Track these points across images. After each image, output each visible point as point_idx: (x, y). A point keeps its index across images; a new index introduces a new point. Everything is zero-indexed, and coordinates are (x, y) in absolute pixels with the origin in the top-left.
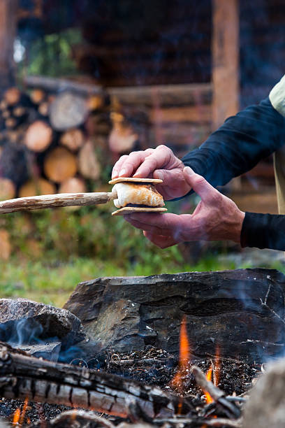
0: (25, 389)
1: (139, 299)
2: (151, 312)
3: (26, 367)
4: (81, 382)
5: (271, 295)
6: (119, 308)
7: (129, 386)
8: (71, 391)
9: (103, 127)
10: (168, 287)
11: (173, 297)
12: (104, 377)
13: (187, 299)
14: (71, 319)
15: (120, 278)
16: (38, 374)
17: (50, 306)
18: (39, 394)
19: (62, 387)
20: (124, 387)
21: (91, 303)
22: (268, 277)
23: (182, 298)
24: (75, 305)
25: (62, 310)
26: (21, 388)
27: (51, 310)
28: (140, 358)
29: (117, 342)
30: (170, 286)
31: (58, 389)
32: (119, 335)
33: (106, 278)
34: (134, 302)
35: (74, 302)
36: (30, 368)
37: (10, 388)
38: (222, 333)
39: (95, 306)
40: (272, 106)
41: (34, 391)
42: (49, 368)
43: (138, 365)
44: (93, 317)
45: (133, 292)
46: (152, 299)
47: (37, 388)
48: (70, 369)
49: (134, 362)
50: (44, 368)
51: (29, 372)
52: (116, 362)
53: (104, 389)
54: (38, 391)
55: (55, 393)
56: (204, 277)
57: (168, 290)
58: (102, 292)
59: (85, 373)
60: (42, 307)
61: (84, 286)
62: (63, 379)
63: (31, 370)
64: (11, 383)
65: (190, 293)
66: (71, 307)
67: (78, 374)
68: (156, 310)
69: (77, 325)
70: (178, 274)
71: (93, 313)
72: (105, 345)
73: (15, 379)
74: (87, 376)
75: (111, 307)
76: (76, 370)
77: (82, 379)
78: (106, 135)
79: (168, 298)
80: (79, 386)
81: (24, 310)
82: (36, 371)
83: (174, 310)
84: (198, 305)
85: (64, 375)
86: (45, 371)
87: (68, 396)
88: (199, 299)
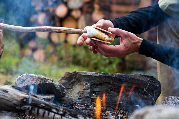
0: (35, 112)
1: (91, 81)
2: (96, 88)
3: (36, 103)
4: (59, 112)
5: (149, 87)
6: (82, 85)
7: (80, 116)
8: (54, 115)
9: (90, 10)
10: (104, 78)
11: (106, 83)
12: (69, 111)
13: (112, 84)
14: (60, 86)
15: (84, 72)
16: (40, 106)
17: (52, 80)
18: (40, 115)
19: (50, 113)
20: (77, 116)
21: (70, 81)
22: (149, 79)
23: (110, 83)
24: (63, 81)
25: (57, 82)
26: (33, 111)
27: (52, 81)
28: (88, 107)
29: (79, 99)
30: (105, 78)
31: (49, 114)
32: (80, 96)
33: (78, 71)
34: (89, 83)
35: (63, 80)
36: (37, 103)
37: (28, 111)
38: (125, 100)
39: (72, 82)
40: (159, 6)
41: (38, 114)
42: (46, 104)
43: (87, 109)
44: (70, 87)
45: (89, 78)
46: (97, 83)
47: (39, 112)
48: (55, 106)
49: (85, 108)
50: (44, 104)
51: (37, 105)
52: (77, 107)
53: (68, 116)
54: (40, 113)
55: (47, 116)
56: (120, 76)
57: (105, 79)
58: (76, 77)
59: (61, 108)
60: (48, 80)
61: (68, 73)
62: (51, 110)
63: (38, 104)
64: (29, 108)
65: (114, 82)
66: (61, 82)
67: (58, 108)
68: (98, 87)
69: (63, 89)
70: (110, 73)
71: (71, 85)
72: (74, 99)
73: (31, 107)
74: (62, 110)
75: (79, 83)
76: (57, 107)
77: (60, 111)
78: (91, 13)
79: (104, 83)
80: (58, 114)
81: (41, 80)
82: (40, 105)
83: (106, 89)
84: (116, 87)
85: (52, 108)
86: (44, 105)
87: (52, 117)
88: (117, 85)
